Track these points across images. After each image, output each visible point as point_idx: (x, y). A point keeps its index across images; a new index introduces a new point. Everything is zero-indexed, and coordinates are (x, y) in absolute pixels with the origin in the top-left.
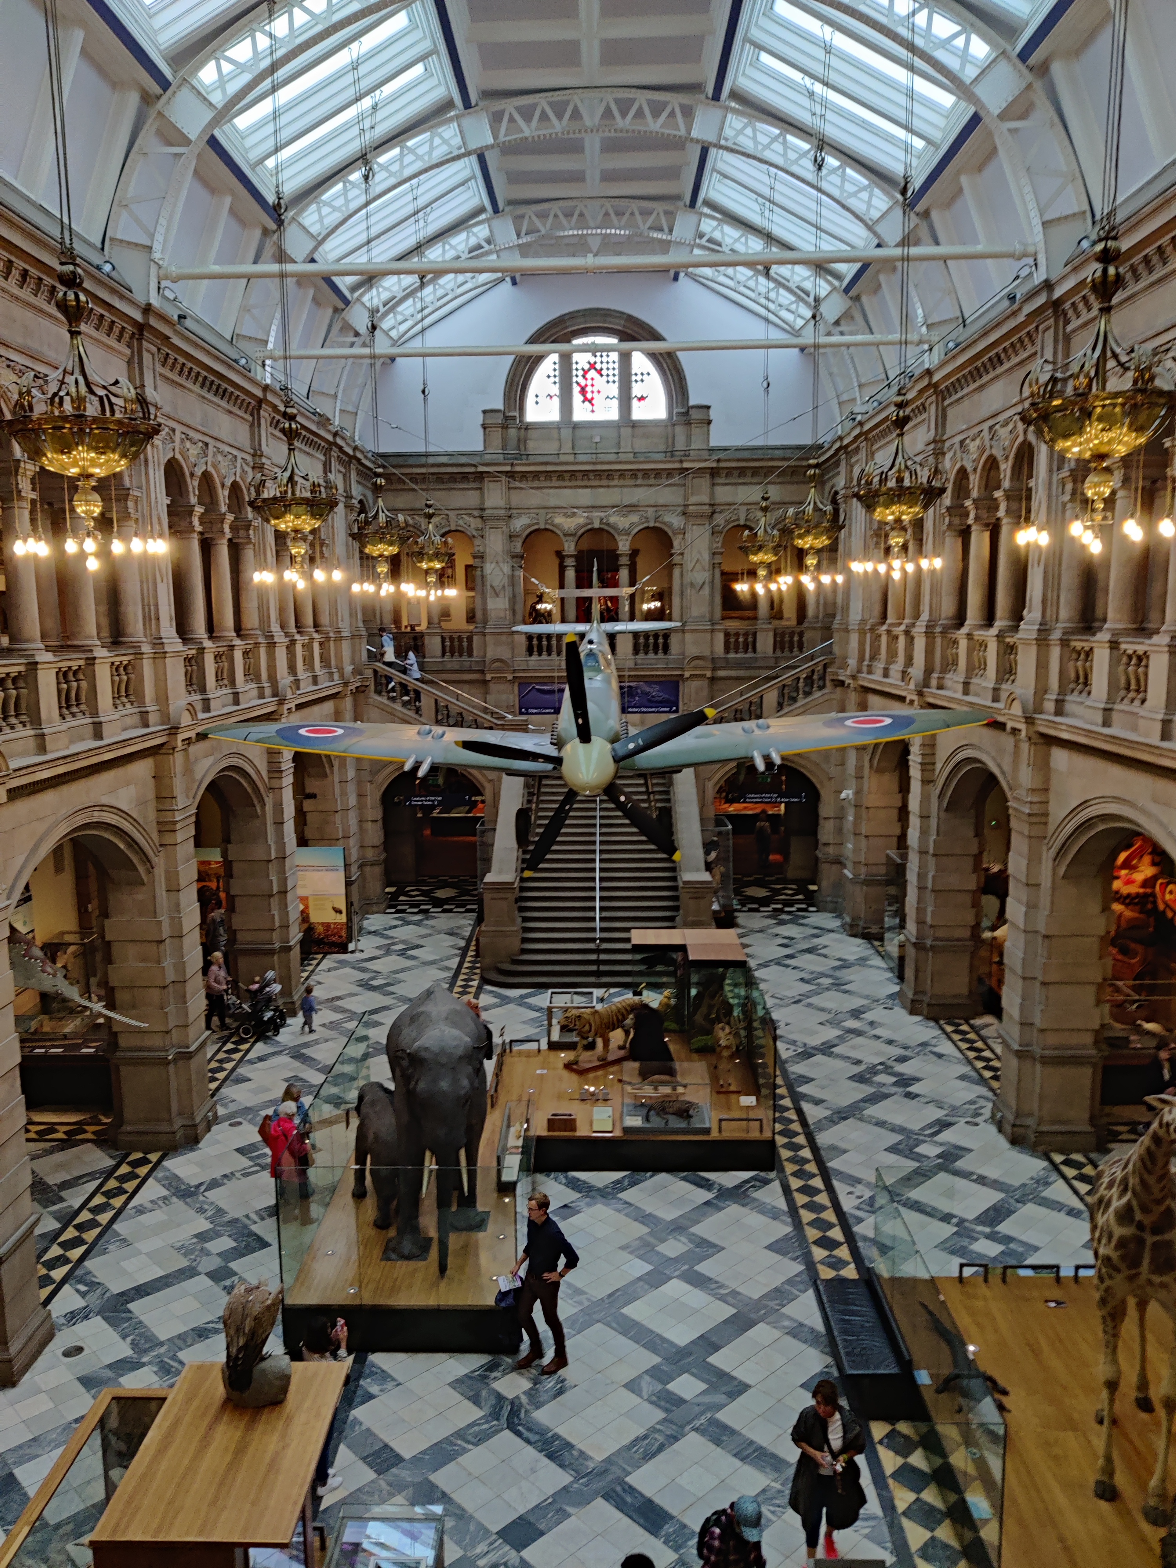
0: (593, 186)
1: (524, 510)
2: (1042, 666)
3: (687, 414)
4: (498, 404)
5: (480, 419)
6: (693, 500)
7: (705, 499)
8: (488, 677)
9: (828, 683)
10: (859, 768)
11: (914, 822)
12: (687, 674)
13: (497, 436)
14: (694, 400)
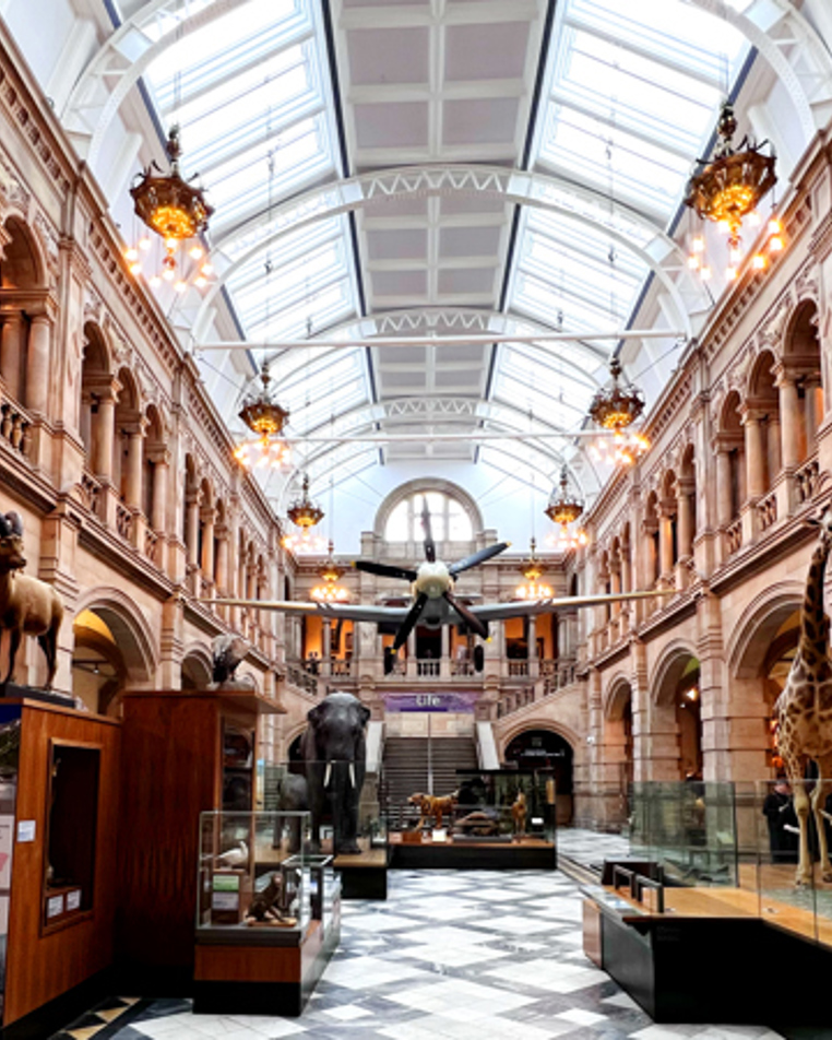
0: (431, 388)
1: (383, 589)
2: (710, 552)
3: (482, 535)
4: (371, 528)
5: (360, 537)
6: (487, 583)
7: (494, 582)
8: (360, 686)
9: (575, 678)
10: (598, 720)
11: (636, 718)
12: (485, 687)
13: (369, 548)
14: (487, 527)
